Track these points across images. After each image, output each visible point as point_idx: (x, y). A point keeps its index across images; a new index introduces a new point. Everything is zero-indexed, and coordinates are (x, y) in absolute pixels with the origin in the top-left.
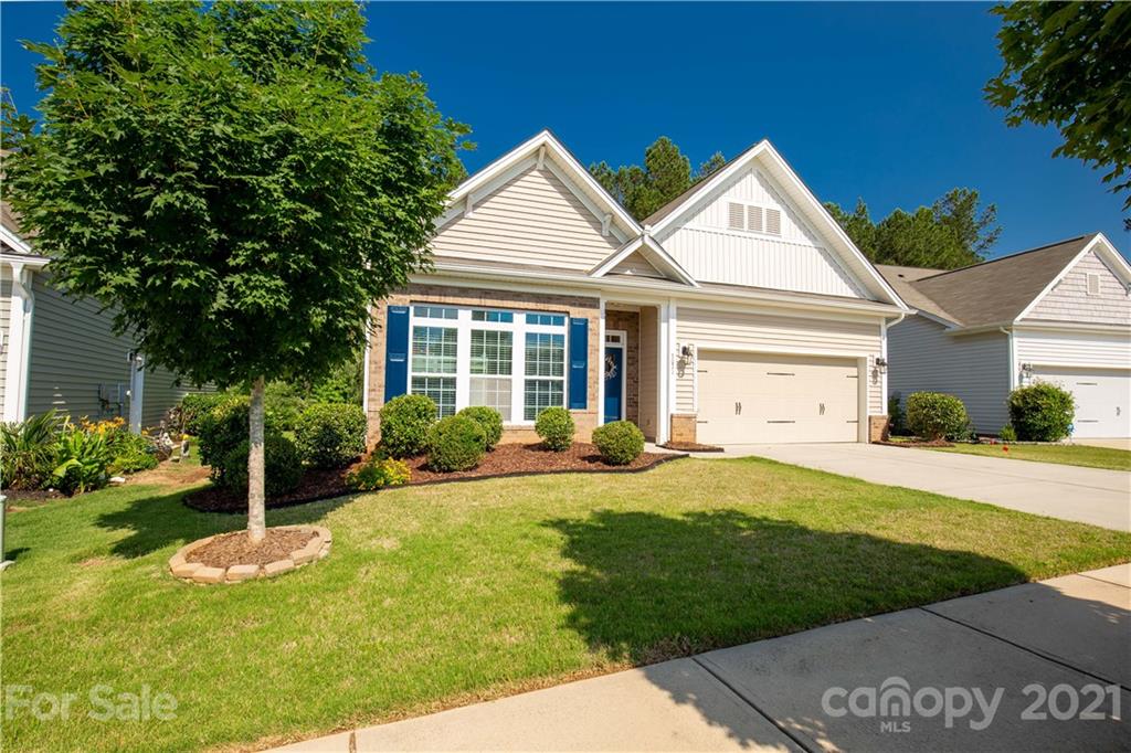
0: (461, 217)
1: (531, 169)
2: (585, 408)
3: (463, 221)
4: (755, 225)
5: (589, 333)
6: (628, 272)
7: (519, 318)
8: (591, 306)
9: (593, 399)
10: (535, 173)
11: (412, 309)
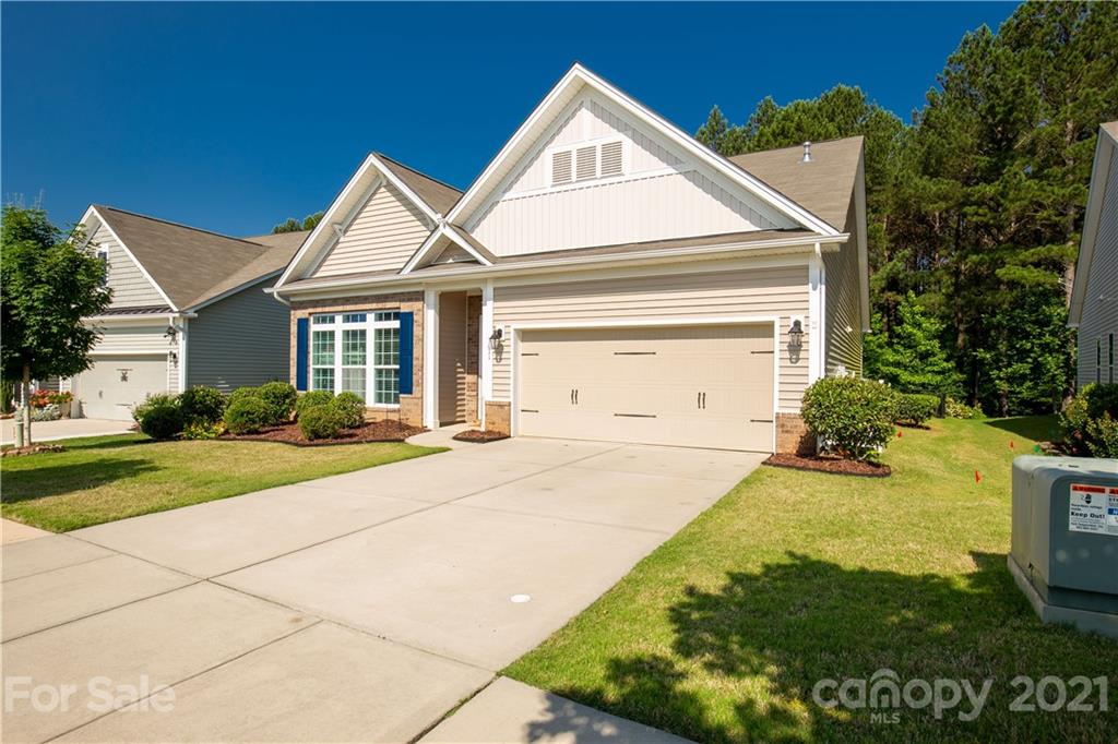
0: (337, 243)
1: (379, 187)
2: (411, 393)
3: (340, 246)
4: (586, 171)
5: (415, 324)
6: (451, 261)
7: (371, 317)
8: (417, 300)
9: (418, 385)
10: (383, 189)
11: (312, 319)
